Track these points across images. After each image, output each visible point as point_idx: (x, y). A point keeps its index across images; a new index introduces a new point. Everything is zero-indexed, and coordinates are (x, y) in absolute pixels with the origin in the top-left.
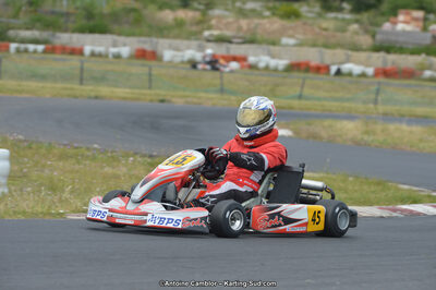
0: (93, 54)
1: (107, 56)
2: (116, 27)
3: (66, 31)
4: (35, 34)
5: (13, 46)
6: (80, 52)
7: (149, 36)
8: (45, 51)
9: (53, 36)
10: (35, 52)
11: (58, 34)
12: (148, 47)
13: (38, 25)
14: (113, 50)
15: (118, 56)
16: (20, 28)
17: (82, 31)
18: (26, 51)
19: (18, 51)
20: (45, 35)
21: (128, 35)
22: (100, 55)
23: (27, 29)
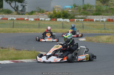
0: (96, 21)
1: (100, 21)
2: (103, 13)
3: (90, 15)
4: (82, 16)
5: (76, 20)
6: (93, 21)
7: (112, 15)
8: (84, 21)
9: (86, 16)
10: (81, 21)
11: (88, 16)
12: (111, 18)
13: (83, 14)
14: (102, 19)
15: (103, 21)
16: (78, 15)
17: (94, 15)
18: (79, 21)
19: (77, 21)
20: (84, 16)
21: (106, 15)
22: (98, 21)
23: (80, 15)
